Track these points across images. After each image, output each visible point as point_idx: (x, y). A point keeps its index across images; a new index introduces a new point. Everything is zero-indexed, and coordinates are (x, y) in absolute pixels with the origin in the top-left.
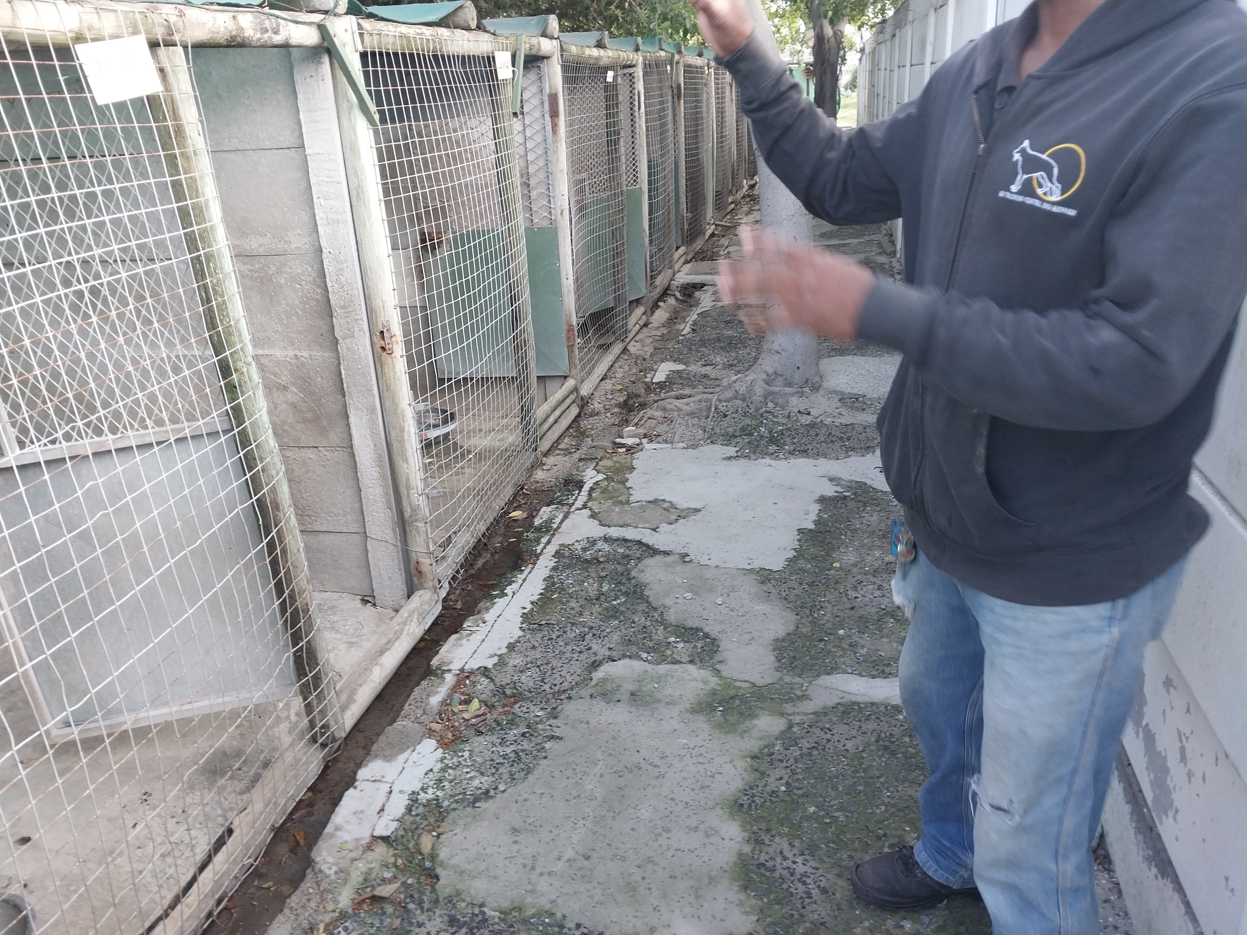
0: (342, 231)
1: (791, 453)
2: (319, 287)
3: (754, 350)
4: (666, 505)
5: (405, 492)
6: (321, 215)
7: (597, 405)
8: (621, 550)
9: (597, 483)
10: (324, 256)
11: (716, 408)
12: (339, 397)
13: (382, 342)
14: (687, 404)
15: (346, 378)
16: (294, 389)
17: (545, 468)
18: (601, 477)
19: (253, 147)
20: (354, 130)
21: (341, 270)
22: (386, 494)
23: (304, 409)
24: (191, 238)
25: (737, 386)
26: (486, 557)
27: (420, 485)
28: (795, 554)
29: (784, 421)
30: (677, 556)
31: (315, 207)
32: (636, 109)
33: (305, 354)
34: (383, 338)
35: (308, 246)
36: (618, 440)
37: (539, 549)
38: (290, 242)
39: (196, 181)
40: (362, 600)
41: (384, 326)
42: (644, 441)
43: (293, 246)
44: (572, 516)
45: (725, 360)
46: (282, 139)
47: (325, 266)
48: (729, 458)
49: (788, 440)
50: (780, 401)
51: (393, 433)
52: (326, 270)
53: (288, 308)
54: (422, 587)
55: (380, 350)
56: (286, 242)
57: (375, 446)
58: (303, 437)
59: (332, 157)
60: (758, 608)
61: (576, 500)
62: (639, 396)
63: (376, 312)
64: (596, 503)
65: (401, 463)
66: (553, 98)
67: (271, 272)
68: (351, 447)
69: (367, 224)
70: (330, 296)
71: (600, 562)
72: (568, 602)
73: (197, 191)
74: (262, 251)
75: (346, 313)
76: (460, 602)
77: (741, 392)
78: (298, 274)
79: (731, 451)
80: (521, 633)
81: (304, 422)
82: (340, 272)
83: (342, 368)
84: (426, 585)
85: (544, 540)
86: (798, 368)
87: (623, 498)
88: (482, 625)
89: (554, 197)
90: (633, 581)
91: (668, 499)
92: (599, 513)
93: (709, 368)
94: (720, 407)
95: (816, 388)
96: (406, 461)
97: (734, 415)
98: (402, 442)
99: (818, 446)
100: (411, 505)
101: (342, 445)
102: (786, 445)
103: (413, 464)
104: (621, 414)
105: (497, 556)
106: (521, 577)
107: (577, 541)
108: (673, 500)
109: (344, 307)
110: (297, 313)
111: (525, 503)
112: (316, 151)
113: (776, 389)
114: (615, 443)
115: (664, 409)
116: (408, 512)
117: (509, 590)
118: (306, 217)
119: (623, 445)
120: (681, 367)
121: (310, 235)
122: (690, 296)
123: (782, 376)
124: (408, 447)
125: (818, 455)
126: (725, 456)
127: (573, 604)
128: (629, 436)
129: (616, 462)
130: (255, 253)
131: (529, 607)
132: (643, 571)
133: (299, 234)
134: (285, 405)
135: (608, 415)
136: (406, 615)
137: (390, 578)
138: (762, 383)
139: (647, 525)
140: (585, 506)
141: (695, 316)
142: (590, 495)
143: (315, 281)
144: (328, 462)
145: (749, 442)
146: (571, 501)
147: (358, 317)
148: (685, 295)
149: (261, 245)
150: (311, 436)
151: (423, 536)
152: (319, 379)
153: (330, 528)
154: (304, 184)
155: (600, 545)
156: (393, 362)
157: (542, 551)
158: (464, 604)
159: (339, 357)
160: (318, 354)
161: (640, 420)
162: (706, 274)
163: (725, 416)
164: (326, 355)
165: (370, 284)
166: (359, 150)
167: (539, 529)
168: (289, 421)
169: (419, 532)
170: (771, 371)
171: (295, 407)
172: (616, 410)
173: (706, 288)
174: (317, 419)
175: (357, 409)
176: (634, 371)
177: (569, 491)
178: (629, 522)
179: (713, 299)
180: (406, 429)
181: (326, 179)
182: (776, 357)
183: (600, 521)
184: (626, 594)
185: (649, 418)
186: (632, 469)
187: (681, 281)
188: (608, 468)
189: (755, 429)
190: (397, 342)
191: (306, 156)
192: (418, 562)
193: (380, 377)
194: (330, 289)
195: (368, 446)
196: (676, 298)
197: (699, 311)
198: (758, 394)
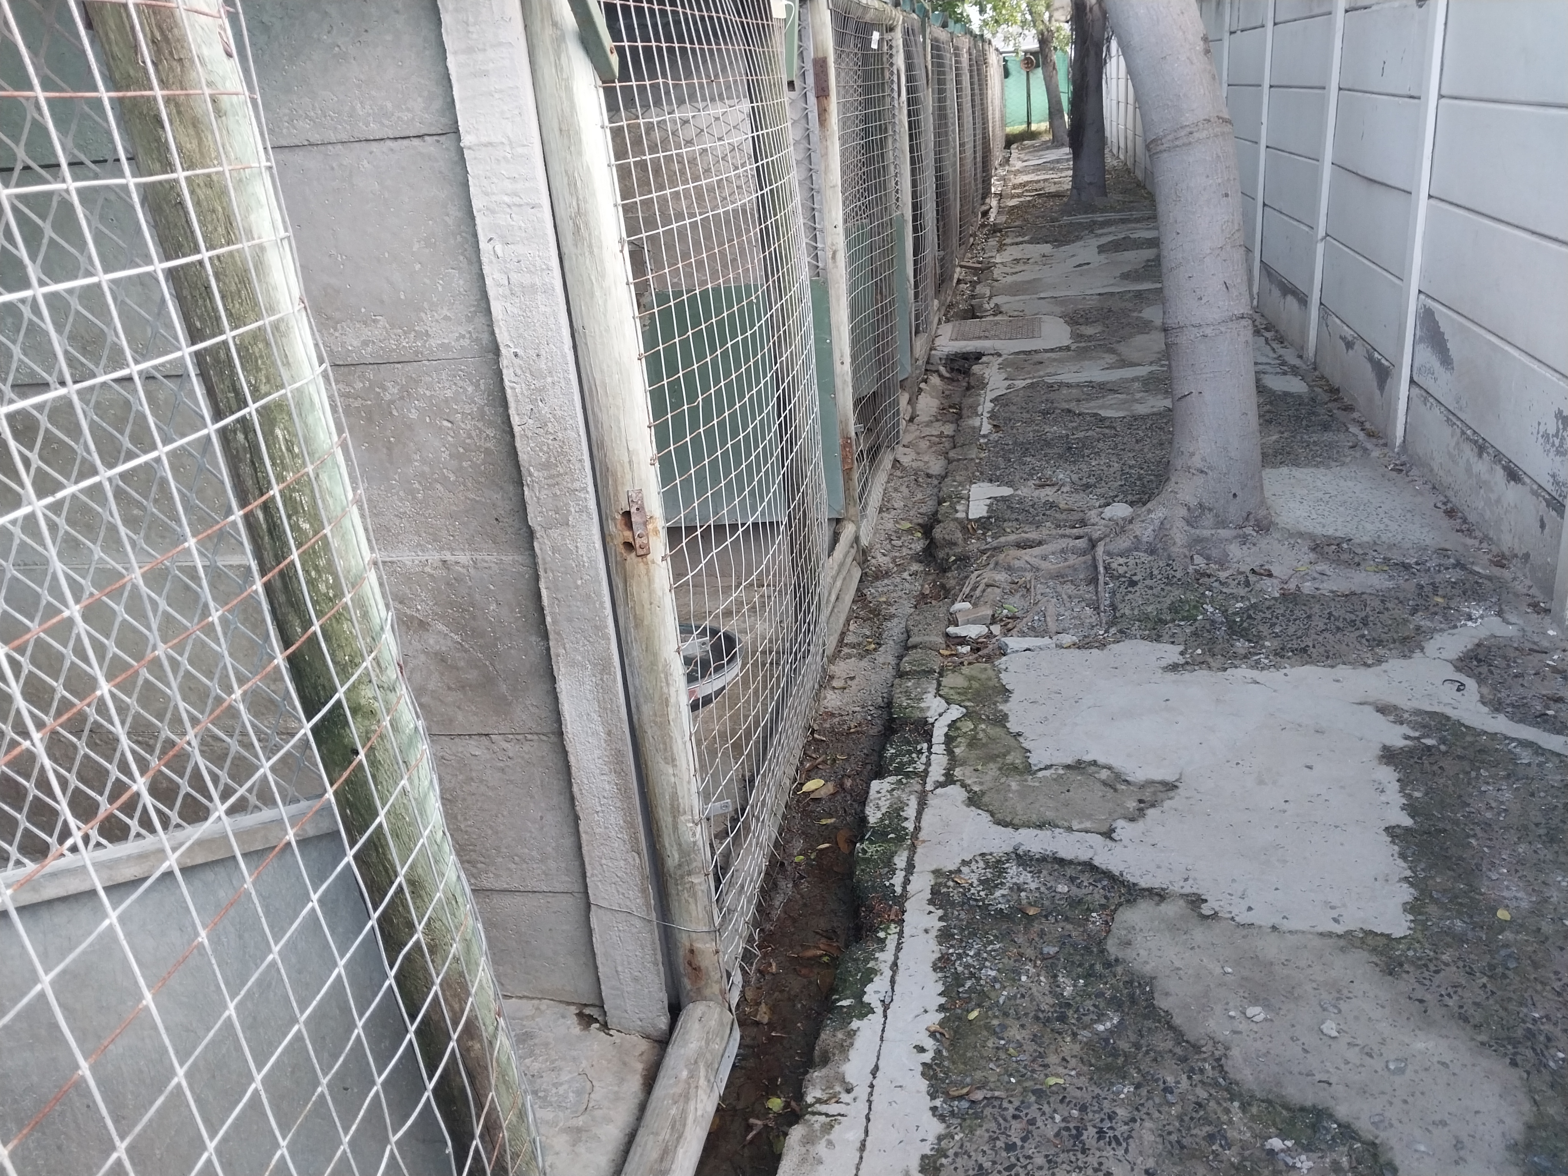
0: (542, 308)
1: (1279, 653)
2: (490, 424)
3: (1114, 458)
4: (1104, 774)
5: (670, 820)
6: (497, 275)
7: (881, 560)
8: (1062, 888)
9: (952, 725)
10: (504, 362)
11: (1107, 568)
12: (534, 639)
13: (628, 534)
14: (1044, 558)
15: (552, 605)
16: (440, 627)
17: (835, 683)
18: (956, 712)
19: (344, 137)
20: (569, 89)
21: (542, 390)
22: (631, 825)
23: (462, 664)
24: (217, 360)
25: (1137, 528)
26: (786, 886)
27: (696, 803)
28: (1416, 894)
29: (1242, 591)
30: (1182, 902)
31: (484, 259)
32: (896, 95)
33: (464, 558)
34: (629, 525)
35: (466, 342)
36: (952, 630)
37: (898, 880)
38: (427, 334)
39: (223, 192)
40: (580, 1015)
41: (630, 502)
42: (996, 629)
43: (433, 343)
44: (932, 801)
45: (1075, 477)
46: (406, 116)
47: (507, 383)
48: (1174, 668)
49: (1265, 630)
50: (1215, 553)
51: (647, 710)
52: (509, 392)
53: (426, 469)
54: (699, 996)
55: (621, 549)
56: (418, 335)
57: (609, 733)
58: (460, 717)
59: (520, 150)
60: (1420, 1045)
61: (928, 764)
62: (955, 544)
63: (614, 475)
64: (968, 770)
65: (662, 765)
66: (821, 65)
67: (388, 397)
68: (561, 734)
69: (598, 294)
70: (518, 444)
71: (1030, 919)
72: (1004, 1027)
73: (229, 222)
74: (367, 354)
75: (551, 477)
77: (1145, 539)
78: (446, 400)
79: (1171, 653)
80: (936, 1127)
81: (462, 686)
82: (538, 395)
83: (542, 585)
84: (707, 992)
85: (900, 861)
86: (1235, 495)
87: (1014, 758)
88: (845, 1097)
89: (822, 231)
90: (1119, 970)
91: (1102, 760)
92: (983, 793)
93: (1048, 491)
94: (1114, 565)
95: (1264, 527)
96: (672, 761)
97: (1148, 582)
98: (664, 724)
99: (1320, 639)
100: (680, 845)
101: (539, 729)
102: (1264, 638)
103: (684, 766)
104: (928, 574)
105: (804, 886)
106: (885, 957)
107: (964, 863)
108: (1117, 763)
109: (546, 466)
110: (446, 478)
111: (824, 762)
112: (484, 139)
113: (1206, 533)
114: (947, 635)
115: (1009, 569)
116: (673, 858)
117: (873, 993)
118: (460, 282)
119: (962, 641)
120: (1006, 491)
121: (469, 320)
122: (966, 372)
123: (1210, 510)
124: (676, 734)
125: (1330, 658)
126: (1164, 663)
127: (1015, 1033)
128: (968, 622)
129: (970, 678)
130: (354, 358)
131: (930, 1044)
132: (1129, 943)
133: (446, 318)
134: (423, 658)
135: (906, 575)
136: (685, 1073)
137: (636, 980)
138: (1181, 524)
139: (1088, 825)
140: (949, 779)
141: (989, 406)
142: (950, 752)
143: (482, 414)
144: (510, 763)
145: (1195, 634)
146: (921, 768)
147: (577, 485)
148: (952, 370)
149: (365, 343)
150: (475, 714)
151: (703, 900)
152: (493, 607)
153: (515, 885)
154: (455, 212)
155: (1014, 873)
156: (648, 572)
157: (904, 888)
158: (773, 1009)
159: (535, 564)
160: (490, 558)
161: (974, 589)
162: (980, 338)
163: (1133, 584)
164: (508, 559)
165: (603, 417)
166: (578, 133)
167: (880, 834)
168: (431, 686)
169: (694, 895)
170: (1193, 503)
171: (443, 660)
172: (915, 567)
173: (984, 359)
174: (488, 682)
175: (573, 664)
176: (920, 496)
177: (908, 743)
178: (1050, 815)
179: (1004, 376)
180: (672, 700)
181: (506, 199)
182: (1199, 480)
183: (992, 815)
184: (1116, 1003)
185: (988, 586)
186: (1005, 692)
187: (946, 350)
188: (963, 692)
189: (1195, 607)
190: (656, 532)
191: (461, 151)
192: (692, 951)
193: (620, 602)
194: (517, 429)
195: (595, 733)
196: (941, 376)
197: (991, 395)
198: (1179, 543)
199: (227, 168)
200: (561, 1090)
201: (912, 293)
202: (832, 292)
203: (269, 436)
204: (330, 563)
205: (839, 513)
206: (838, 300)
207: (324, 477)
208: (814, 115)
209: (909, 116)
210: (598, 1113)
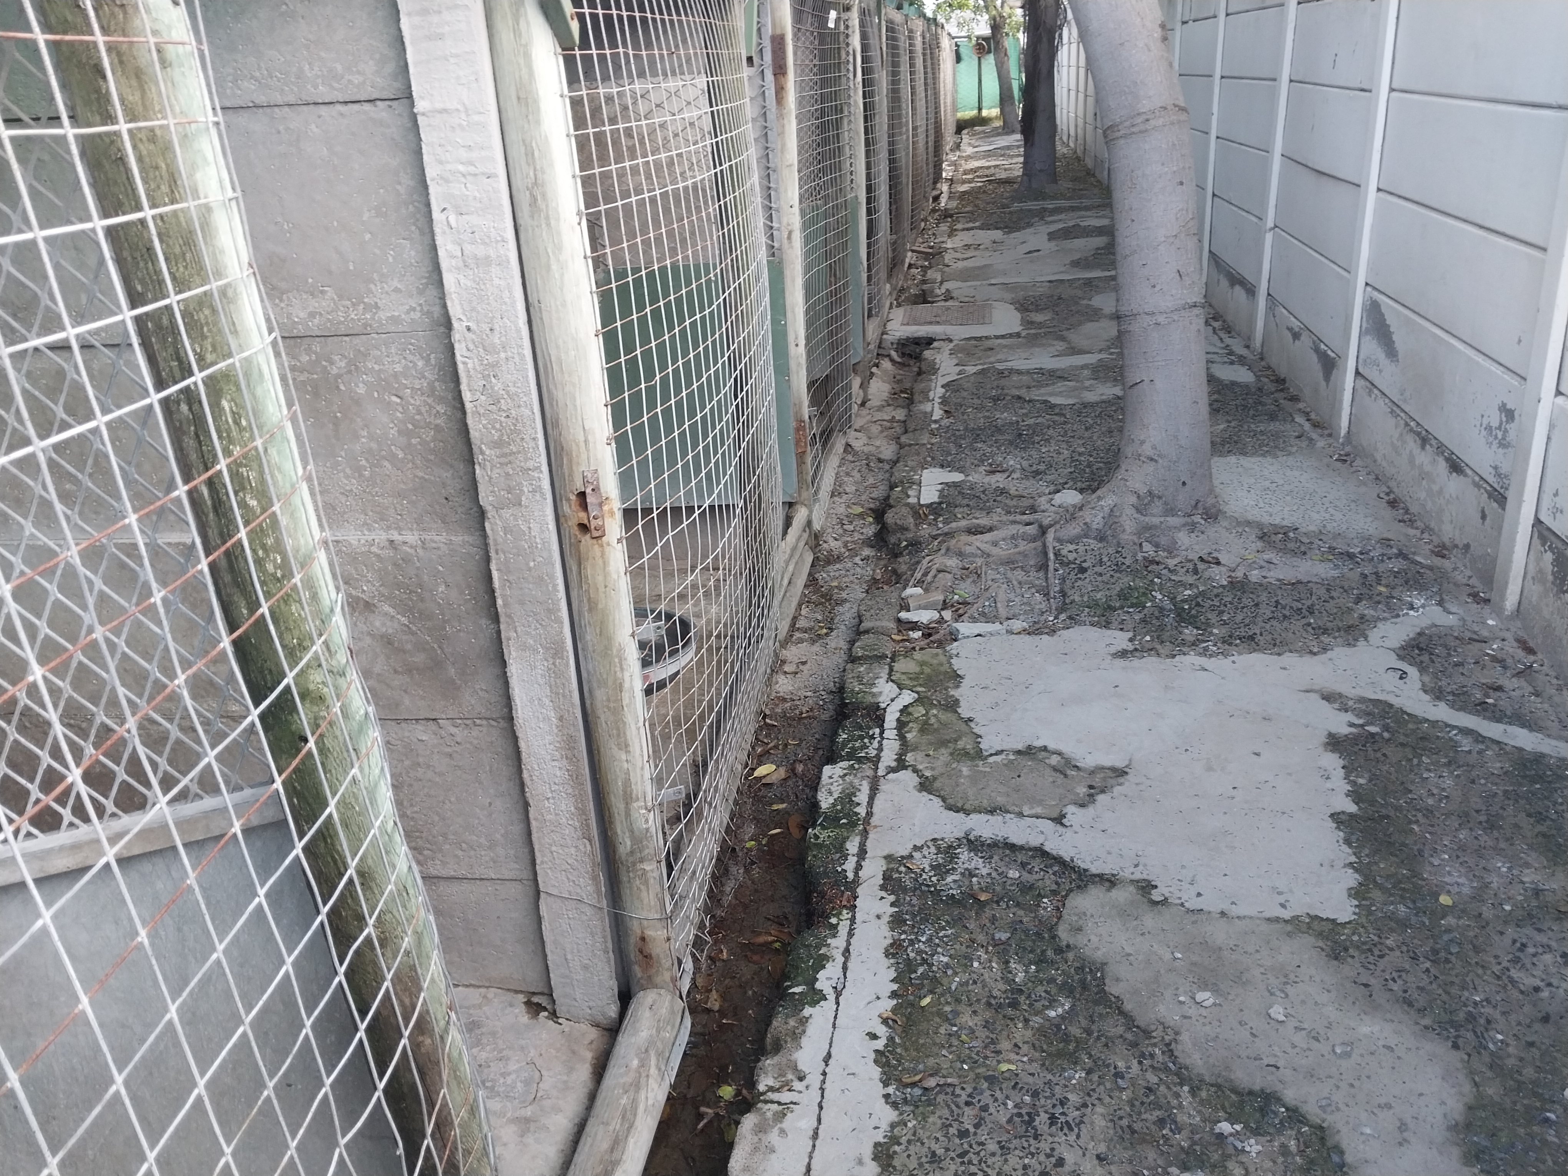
0: (497, 281)
1: (1227, 641)
2: (441, 400)
3: (1064, 446)
4: (1054, 760)
5: (622, 806)
6: (450, 247)
7: (833, 544)
8: (1014, 874)
9: (904, 710)
10: (456, 336)
11: (1057, 554)
12: (484, 622)
13: (583, 515)
14: (995, 544)
15: (503, 587)
16: (387, 608)
17: (787, 668)
18: (907, 697)
19: (292, 99)
20: (527, 56)
21: (494, 365)
22: (582, 811)
23: (409, 647)
24: (159, 327)
25: (1087, 515)
26: (737, 872)
27: (649, 789)
28: (1360, 879)
29: (1190, 579)
30: (1132, 888)
31: (437, 230)
33: (412, 538)
34: (584, 506)
35: (416, 315)
36: (903, 615)
37: (849, 866)
38: (377, 306)
39: (167, 148)
40: (528, 1003)
41: (586, 482)
42: (947, 615)
43: (383, 315)
44: (884, 786)
45: (1025, 464)
46: (357, 79)
47: (459, 358)
48: (1123, 654)
49: (1213, 617)
50: (1163, 541)
51: (600, 695)
52: (461, 367)
53: (374, 445)
54: (650, 984)
55: (576, 530)
56: (367, 308)
57: (561, 719)
58: (407, 701)
59: (476, 118)
60: (1365, 1030)
61: (880, 749)
62: (907, 529)
63: (569, 454)
64: (920, 756)
65: (615, 751)
66: (778, 42)
67: (335, 371)
68: (510, 718)
69: (554, 267)
70: (470, 421)
71: (982, 905)
72: (956, 1013)
73: (173, 179)
74: (315, 325)
75: (504, 455)
76: (714, 995)
77: (1095, 526)
78: (395, 375)
79: (1121, 640)
80: (891, 1115)
81: (409, 670)
82: (491, 370)
83: (493, 567)
84: (658, 980)
85: (852, 846)
86: (1184, 483)
87: (965, 743)
88: (797, 1085)
89: (777, 210)
90: (1071, 956)
91: (1052, 746)
92: (935, 778)
93: (999, 477)
94: (1064, 552)
95: (1212, 515)
96: (625, 747)
97: (1098, 569)
98: (617, 710)
99: (1268, 626)
100: (632, 831)
101: (488, 715)
102: (1213, 626)
103: (638, 752)
104: (879, 559)
105: (756, 871)
106: (837, 943)
107: (916, 848)
108: (1068, 748)
109: (498, 444)
110: (395, 456)
111: (776, 747)
112: (439, 106)
113: (1156, 521)
114: (899, 621)
115: (960, 554)
116: (625, 845)
117: (825, 980)
118: (411, 253)
119: (914, 626)
120: (957, 477)
121: (421, 292)
122: (918, 357)
123: (1160, 498)
124: (629, 719)
125: (1277, 646)
126: (1113, 649)
127: (967, 1019)
128: (920, 608)
129: (922, 664)
130: (300, 330)
131: (882, 1031)
132: (1080, 929)
133: (397, 290)
134: (368, 640)
135: (857, 560)
136: (635, 1063)
137: (586, 968)
138: (1130, 511)
139: (1039, 810)
140: (901, 764)
141: (940, 391)
142: (901, 737)
143: (432, 389)
144: (458, 748)
145: (1143, 621)
146: (873, 753)
147: (530, 464)
148: (903, 355)
149: (312, 315)
150: (423, 698)
151: (654, 888)
152: (442, 588)
153: (463, 872)
154: (407, 181)
155: (966, 859)
156: (603, 554)
157: (856, 874)
158: (723, 997)
159: (486, 545)
160: (439, 538)
161: (925, 574)
162: (931, 323)
163: (1083, 570)
164: (458, 539)
165: (558, 394)
166: (536, 101)
167: (833, 819)
168: (377, 669)
169: (646, 883)
170: (1143, 490)
171: (390, 643)
172: (867, 552)
173: (935, 344)
174: (436, 665)
175: (524, 647)
176: (871, 481)
177: (861, 728)
178: (1001, 800)
179: (955, 361)
180: (626, 685)
181: (461, 168)
182: (1150, 468)
183: (944, 800)
184: (1067, 989)
185: (939, 571)
186: (956, 678)
187: (898, 335)
188: (915, 677)
189: (1144, 594)
190: (612, 513)
191: (414, 118)
192: (643, 939)
193: (573, 584)
194: (468, 406)
195: (547, 719)
196: (892, 361)
197: (942, 381)
198: (1128, 530)
199: (171, 122)
200: (509, 1080)
201: (865, 276)
202: (787, 273)
203: (216, 406)
204: (279, 542)
205: (791, 496)
206: (793, 281)
207: (273, 451)
208: (771, 93)
209: (864, 97)
210: (547, 1103)
